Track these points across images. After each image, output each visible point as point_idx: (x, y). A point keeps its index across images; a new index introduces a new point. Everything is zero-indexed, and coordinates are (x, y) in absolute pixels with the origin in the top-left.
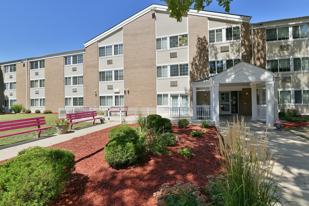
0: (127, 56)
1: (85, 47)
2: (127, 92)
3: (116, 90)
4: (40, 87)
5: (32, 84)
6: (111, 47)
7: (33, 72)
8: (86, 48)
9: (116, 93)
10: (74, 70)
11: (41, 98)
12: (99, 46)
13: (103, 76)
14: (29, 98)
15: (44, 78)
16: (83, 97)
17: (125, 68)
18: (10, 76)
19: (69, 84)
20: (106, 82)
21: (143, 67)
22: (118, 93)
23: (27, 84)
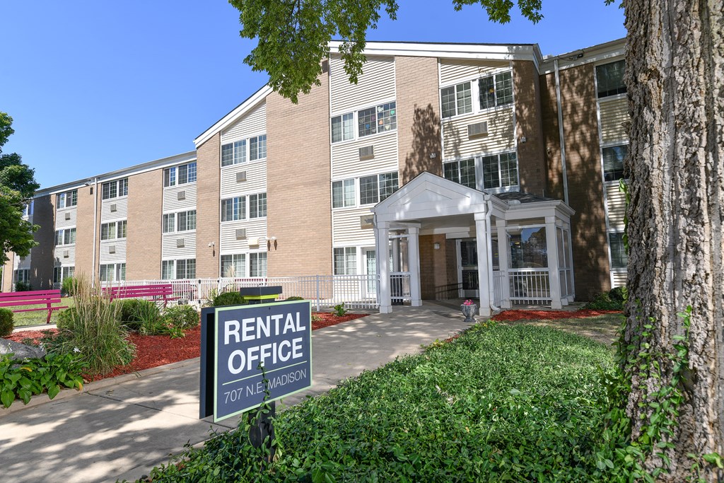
0: (273, 162)
1: (197, 146)
2: (272, 244)
3: (252, 241)
4: (119, 237)
5: (104, 230)
6: (244, 142)
7: (107, 204)
8: (197, 148)
9: (252, 247)
10: (181, 197)
11: (118, 262)
12: (223, 143)
13: (228, 209)
14: (97, 262)
15: (125, 219)
16: (195, 258)
17: (270, 189)
18: (67, 214)
19: (171, 230)
20: (233, 221)
21: (305, 185)
22: (256, 246)
23: (95, 231)
